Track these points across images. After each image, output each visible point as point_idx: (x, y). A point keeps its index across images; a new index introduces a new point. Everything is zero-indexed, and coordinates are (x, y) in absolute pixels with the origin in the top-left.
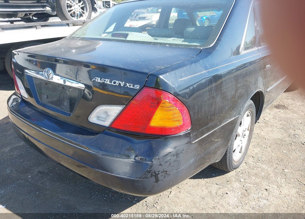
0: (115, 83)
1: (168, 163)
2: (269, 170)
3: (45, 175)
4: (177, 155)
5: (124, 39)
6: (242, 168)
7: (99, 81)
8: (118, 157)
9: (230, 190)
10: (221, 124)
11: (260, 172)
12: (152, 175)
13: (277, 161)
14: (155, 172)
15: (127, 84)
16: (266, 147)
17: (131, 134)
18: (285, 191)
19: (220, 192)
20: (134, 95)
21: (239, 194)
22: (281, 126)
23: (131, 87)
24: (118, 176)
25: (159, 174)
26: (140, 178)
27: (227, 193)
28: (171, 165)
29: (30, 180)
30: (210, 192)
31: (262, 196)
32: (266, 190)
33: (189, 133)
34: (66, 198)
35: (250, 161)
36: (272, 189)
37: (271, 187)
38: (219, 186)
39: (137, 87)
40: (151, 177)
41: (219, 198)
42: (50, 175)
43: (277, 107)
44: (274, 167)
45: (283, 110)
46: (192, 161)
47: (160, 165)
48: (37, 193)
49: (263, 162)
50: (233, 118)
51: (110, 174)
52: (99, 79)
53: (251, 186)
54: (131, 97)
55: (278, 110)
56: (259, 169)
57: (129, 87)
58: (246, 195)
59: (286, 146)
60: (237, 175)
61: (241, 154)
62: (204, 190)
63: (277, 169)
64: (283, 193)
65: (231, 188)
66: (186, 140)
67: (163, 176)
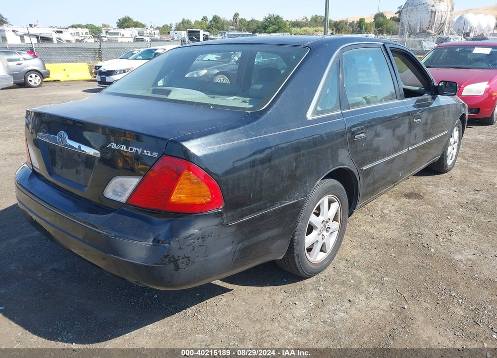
0: (131, 150)
1: (191, 247)
2: (363, 277)
3: (61, 273)
4: (203, 238)
5: (164, 97)
6: (326, 274)
7: (115, 147)
8: (133, 239)
9: (301, 300)
10: (273, 205)
11: (350, 280)
12: (170, 260)
13: (378, 267)
14: (173, 257)
15: (145, 151)
16: (370, 248)
17: (153, 213)
18: (374, 303)
19: (286, 302)
20: (152, 164)
21: (312, 304)
22: (403, 222)
23: (149, 154)
24: (132, 261)
25: (179, 260)
26: (156, 264)
27: (295, 304)
28: (196, 250)
29: (40, 278)
30: (274, 302)
31: (341, 308)
32: (350, 301)
33: (221, 213)
34: (83, 302)
35: (341, 266)
36: (357, 300)
37: (357, 298)
38: (288, 294)
39: (156, 155)
40: (169, 263)
41: (283, 308)
42: (67, 273)
43: (408, 196)
44: (372, 274)
45: (415, 200)
46: (229, 249)
47: (180, 248)
48: (46, 294)
49: (358, 268)
50: (294, 200)
51: (122, 259)
52: (115, 144)
53: (331, 295)
54: (148, 167)
55: (407, 200)
56: (350, 275)
57: (146, 154)
58: (320, 306)
59: (399, 248)
60: (318, 281)
61: (326, 254)
62: (267, 298)
63: (375, 277)
64: (370, 306)
65: (303, 298)
66: (217, 221)
67: (185, 263)
